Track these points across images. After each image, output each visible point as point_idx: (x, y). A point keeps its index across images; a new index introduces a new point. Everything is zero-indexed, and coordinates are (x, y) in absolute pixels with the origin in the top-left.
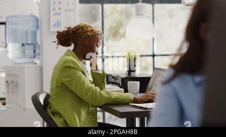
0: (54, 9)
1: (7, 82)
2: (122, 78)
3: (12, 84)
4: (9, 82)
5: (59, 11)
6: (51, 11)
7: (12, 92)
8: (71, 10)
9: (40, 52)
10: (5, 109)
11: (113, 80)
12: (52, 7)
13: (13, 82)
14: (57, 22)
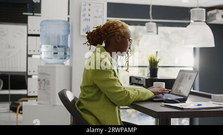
0: (84, 15)
1: (39, 80)
2: (146, 79)
3: (43, 82)
4: (41, 80)
5: (88, 17)
6: (82, 17)
7: (43, 90)
8: (99, 17)
9: (70, 54)
10: (37, 104)
11: (136, 81)
12: (82, 13)
13: (44, 80)
14: (86, 27)
